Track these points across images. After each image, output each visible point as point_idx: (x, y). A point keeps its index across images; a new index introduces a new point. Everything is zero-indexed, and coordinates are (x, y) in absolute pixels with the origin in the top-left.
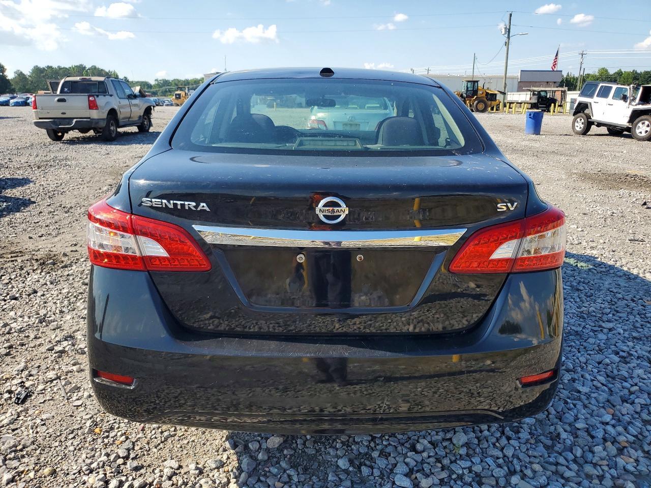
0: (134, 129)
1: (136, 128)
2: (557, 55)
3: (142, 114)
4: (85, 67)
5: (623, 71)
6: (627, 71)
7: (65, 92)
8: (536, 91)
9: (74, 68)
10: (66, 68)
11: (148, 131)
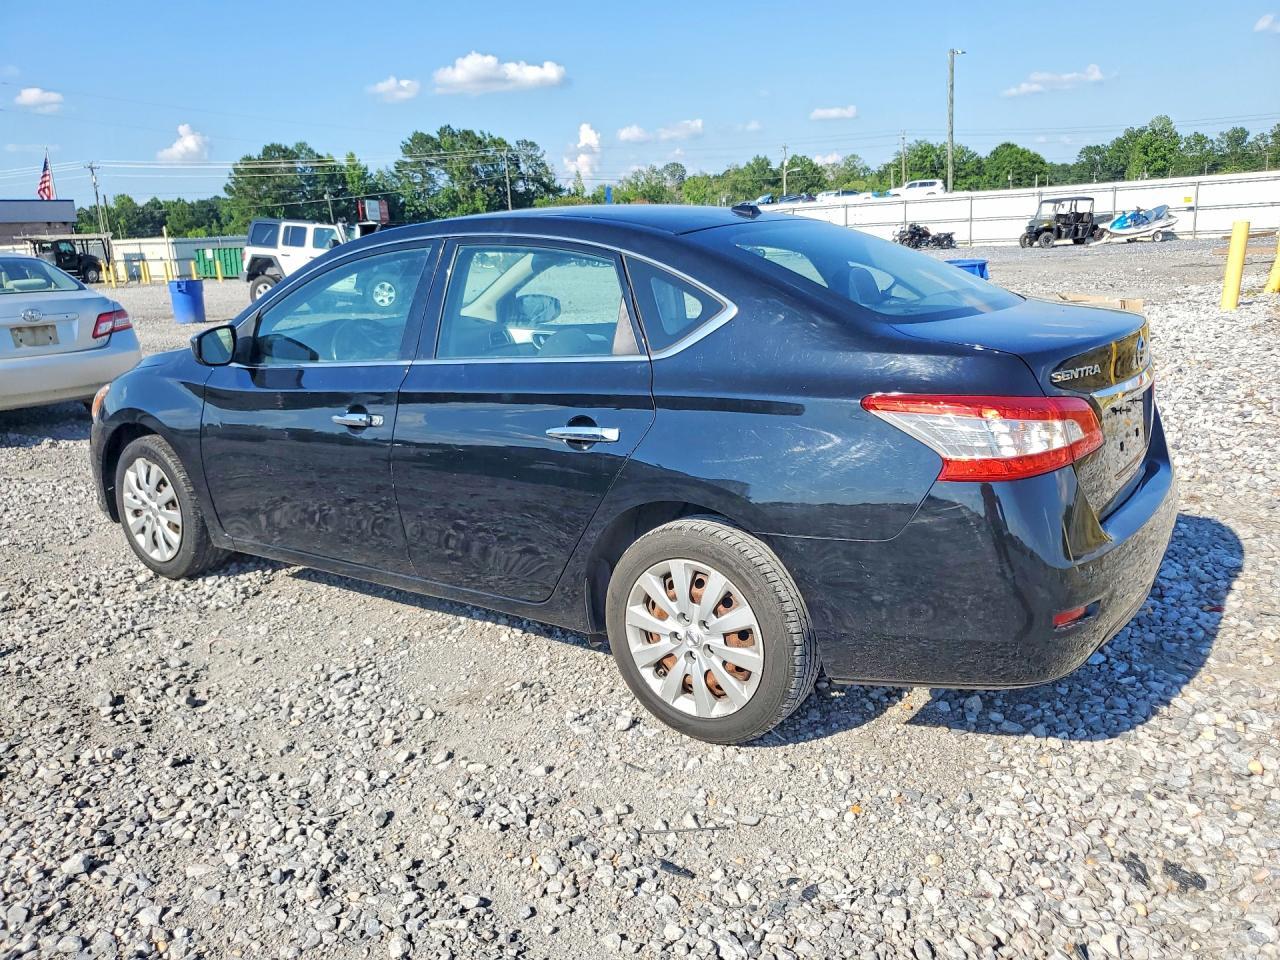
2: (45, 168)
5: (161, 199)
6: (167, 199)
8: (46, 242)
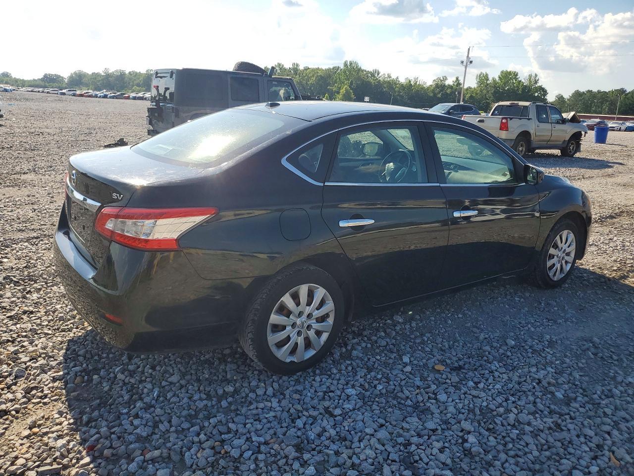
0: (557, 152)
1: (560, 151)
3: (567, 139)
4: (626, 91)
7: (496, 115)
9: (613, 92)
10: (606, 92)
11: (572, 156)
